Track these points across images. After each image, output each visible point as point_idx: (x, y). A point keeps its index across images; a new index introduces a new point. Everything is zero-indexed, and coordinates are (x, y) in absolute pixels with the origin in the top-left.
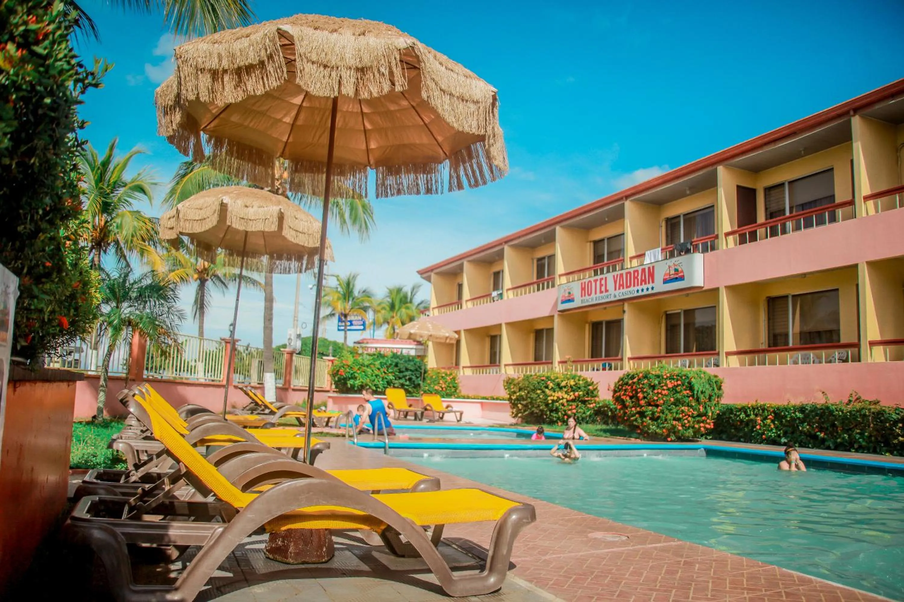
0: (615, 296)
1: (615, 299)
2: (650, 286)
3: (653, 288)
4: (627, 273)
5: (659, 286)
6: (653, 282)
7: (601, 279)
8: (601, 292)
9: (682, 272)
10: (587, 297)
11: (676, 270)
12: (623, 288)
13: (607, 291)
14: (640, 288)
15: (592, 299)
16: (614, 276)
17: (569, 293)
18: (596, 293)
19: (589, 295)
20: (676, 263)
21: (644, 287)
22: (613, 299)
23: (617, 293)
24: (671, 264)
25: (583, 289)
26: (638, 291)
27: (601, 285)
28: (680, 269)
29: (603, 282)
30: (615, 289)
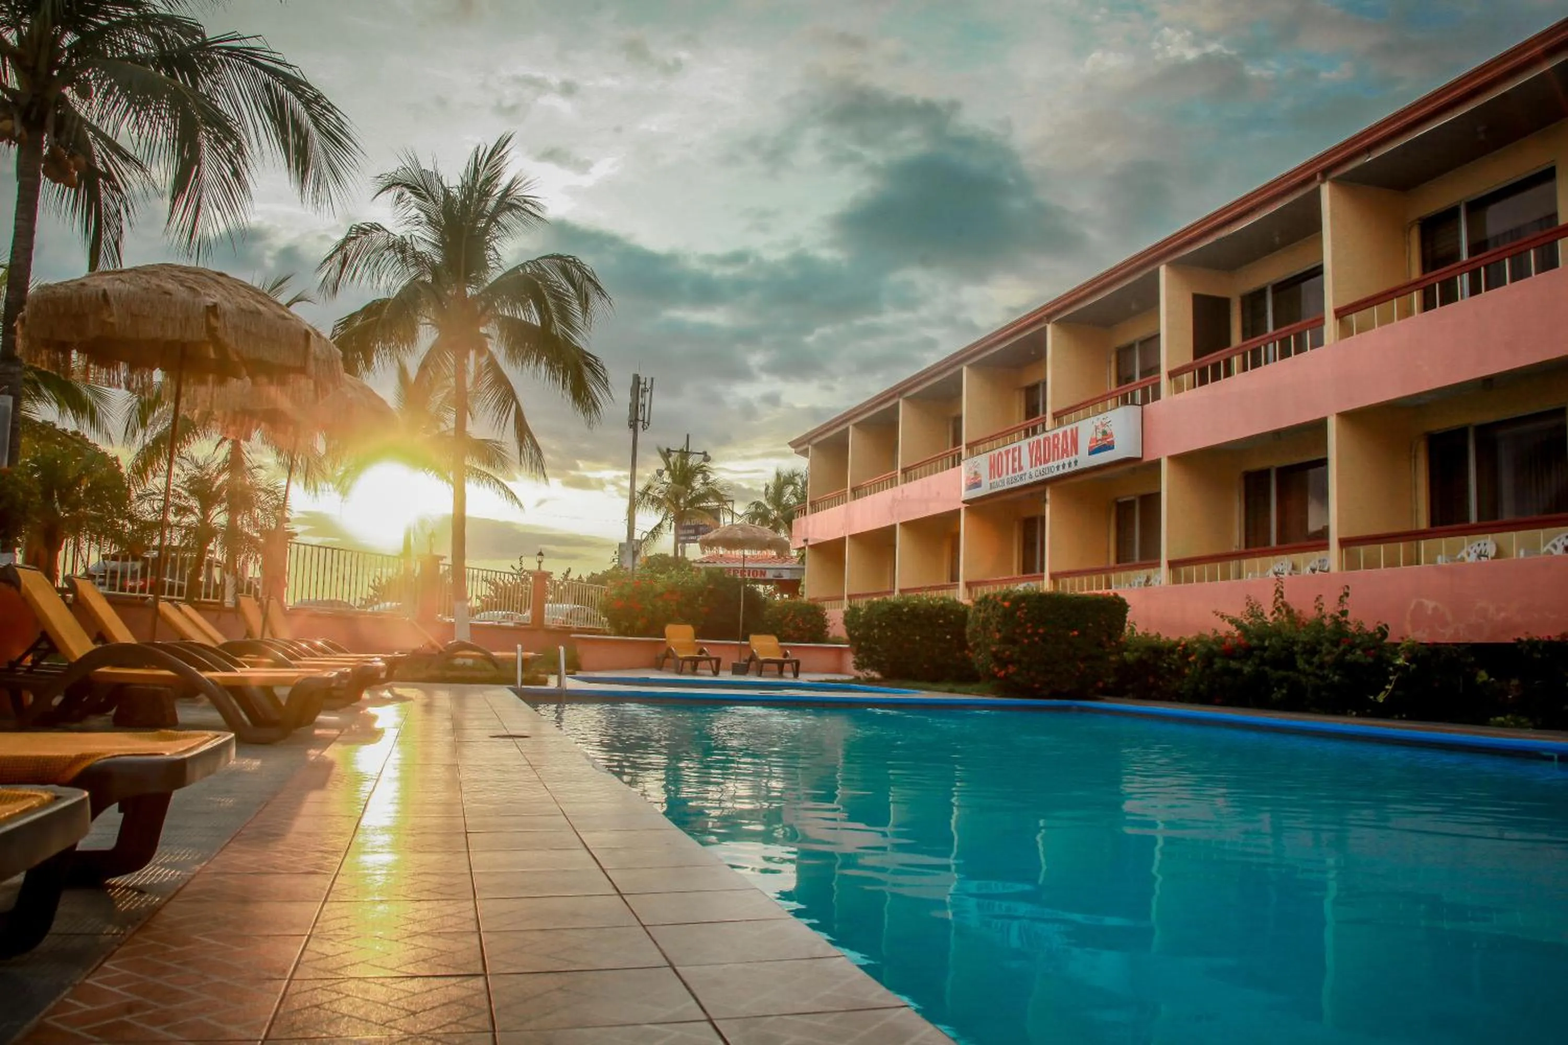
0: (1031, 477)
1: (1031, 481)
2: (1072, 459)
3: (1076, 462)
4: (1045, 439)
5: (1085, 460)
6: (1076, 453)
7: (1014, 450)
8: (1014, 471)
9: (1111, 435)
10: (997, 479)
11: (1104, 433)
12: (1040, 464)
13: (1021, 468)
14: (1060, 462)
15: (1003, 482)
16: (1029, 444)
17: (976, 473)
18: (1007, 473)
19: (1000, 476)
20: (1104, 422)
21: (1066, 460)
22: (1027, 481)
23: (1033, 470)
24: (1098, 423)
25: (992, 467)
26: (1058, 467)
27: (1014, 460)
28: (1108, 431)
29: (1017, 454)
30: (1031, 467)
